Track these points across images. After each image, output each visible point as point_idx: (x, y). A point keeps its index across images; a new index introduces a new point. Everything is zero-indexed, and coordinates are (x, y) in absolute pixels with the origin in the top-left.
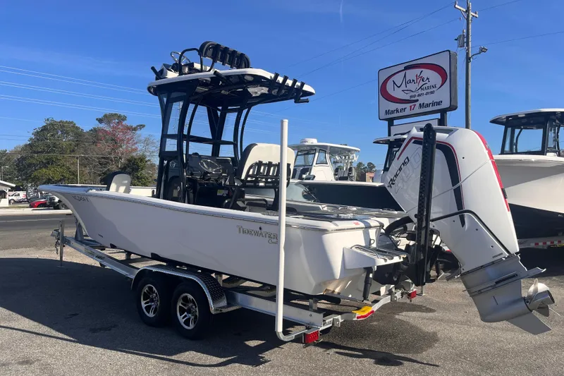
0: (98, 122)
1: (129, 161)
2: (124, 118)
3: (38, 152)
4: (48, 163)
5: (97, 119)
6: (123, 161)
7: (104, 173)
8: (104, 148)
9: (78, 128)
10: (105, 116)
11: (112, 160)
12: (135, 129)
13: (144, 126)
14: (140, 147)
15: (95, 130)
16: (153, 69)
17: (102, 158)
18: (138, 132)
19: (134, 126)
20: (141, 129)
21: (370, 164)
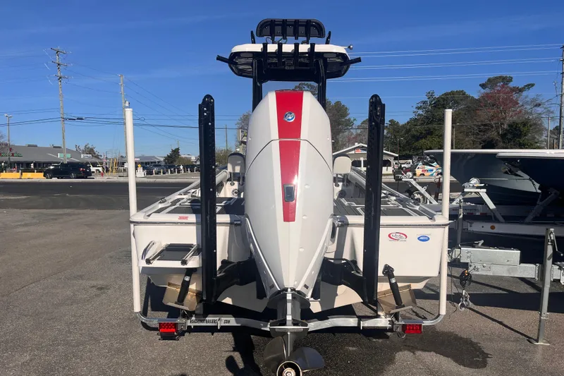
0: (480, 88)
1: (510, 126)
2: (510, 79)
4: (429, 133)
5: (480, 85)
6: (505, 126)
8: (484, 115)
10: (489, 80)
11: (492, 127)
12: (520, 90)
13: (533, 85)
16: (219, 58)
17: (482, 125)
19: (521, 86)
20: (529, 88)
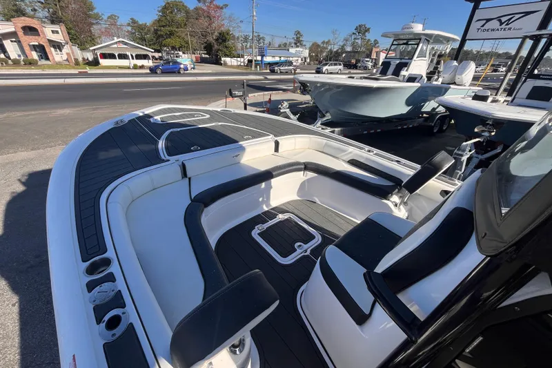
1: (220, 34)
3: (163, 26)
4: (171, 34)
6: (216, 33)
7: (206, 43)
8: (203, 23)
9: (186, 7)
11: (209, 33)
12: (222, 8)
13: (227, 5)
14: (226, 22)
15: (196, 9)
18: (224, 10)
19: (221, 5)
20: (226, 8)
21: (376, 40)
